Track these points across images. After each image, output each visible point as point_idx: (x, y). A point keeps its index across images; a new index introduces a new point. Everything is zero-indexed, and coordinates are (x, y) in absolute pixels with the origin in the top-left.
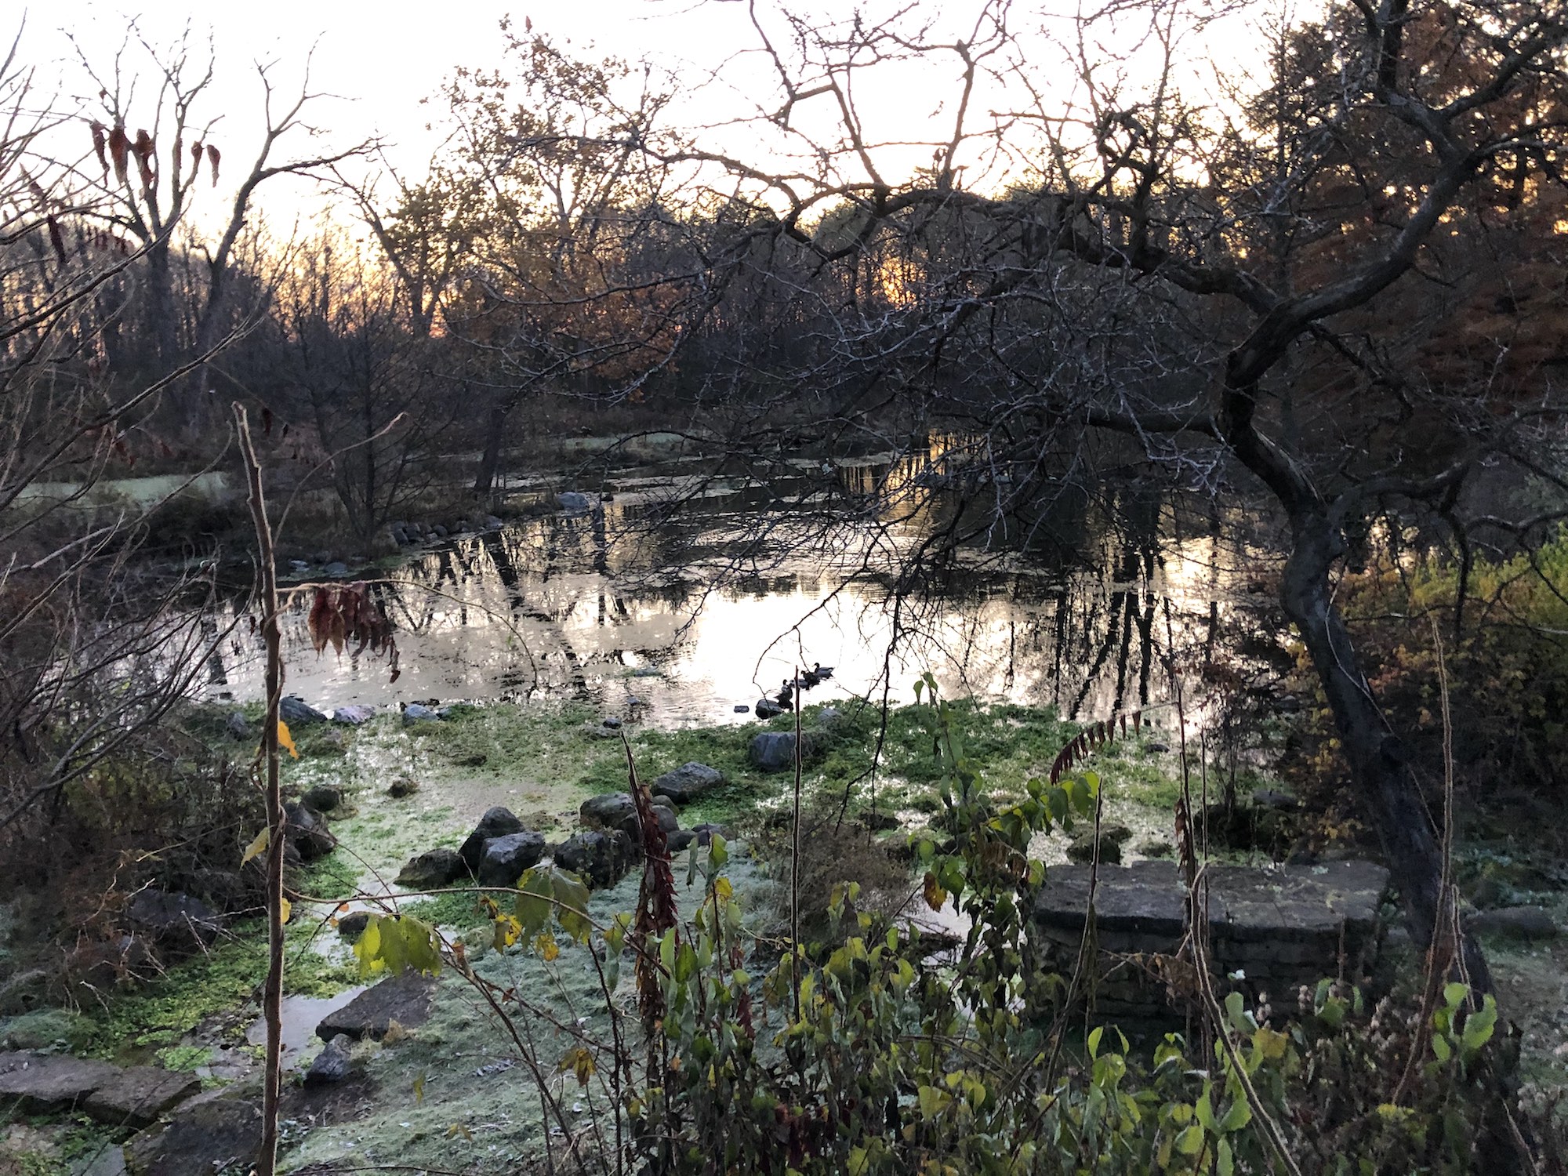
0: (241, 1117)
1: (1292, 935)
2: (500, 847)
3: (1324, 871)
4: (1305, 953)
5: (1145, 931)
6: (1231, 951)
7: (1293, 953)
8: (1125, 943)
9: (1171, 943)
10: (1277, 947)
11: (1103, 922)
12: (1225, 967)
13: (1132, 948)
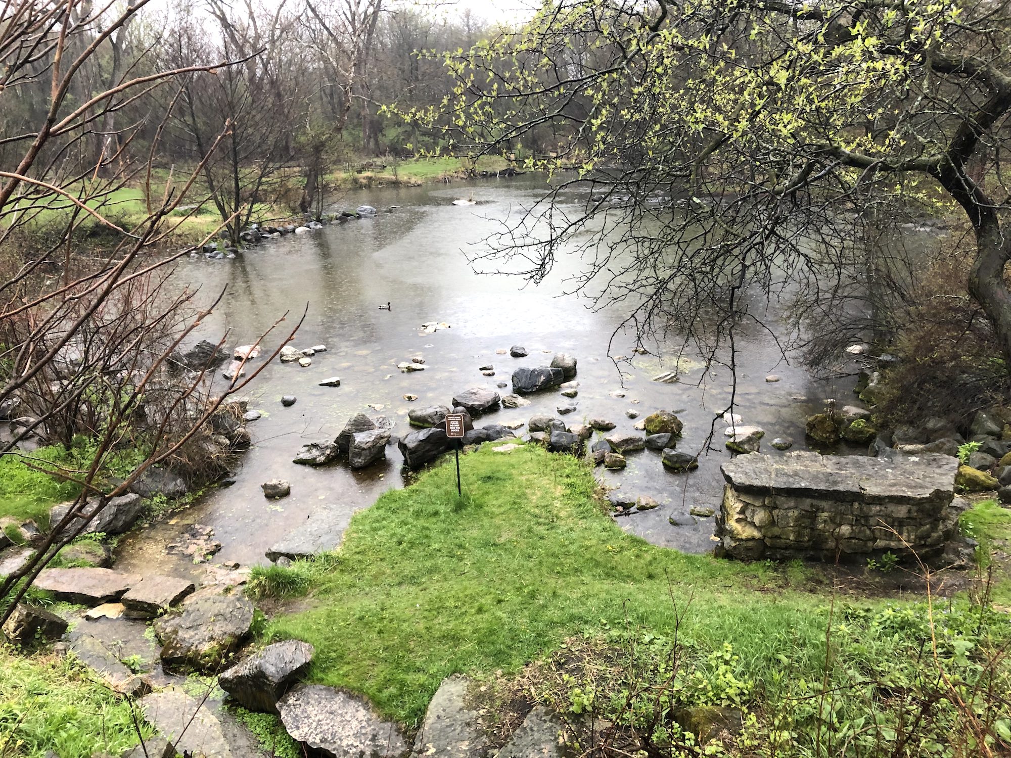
0: (228, 607)
1: (901, 500)
2: (362, 438)
3: (917, 459)
4: (909, 511)
5: (807, 497)
6: (861, 509)
7: (901, 511)
8: (792, 504)
9: (824, 504)
10: (891, 508)
11: (779, 491)
12: (857, 520)
13: (796, 508)
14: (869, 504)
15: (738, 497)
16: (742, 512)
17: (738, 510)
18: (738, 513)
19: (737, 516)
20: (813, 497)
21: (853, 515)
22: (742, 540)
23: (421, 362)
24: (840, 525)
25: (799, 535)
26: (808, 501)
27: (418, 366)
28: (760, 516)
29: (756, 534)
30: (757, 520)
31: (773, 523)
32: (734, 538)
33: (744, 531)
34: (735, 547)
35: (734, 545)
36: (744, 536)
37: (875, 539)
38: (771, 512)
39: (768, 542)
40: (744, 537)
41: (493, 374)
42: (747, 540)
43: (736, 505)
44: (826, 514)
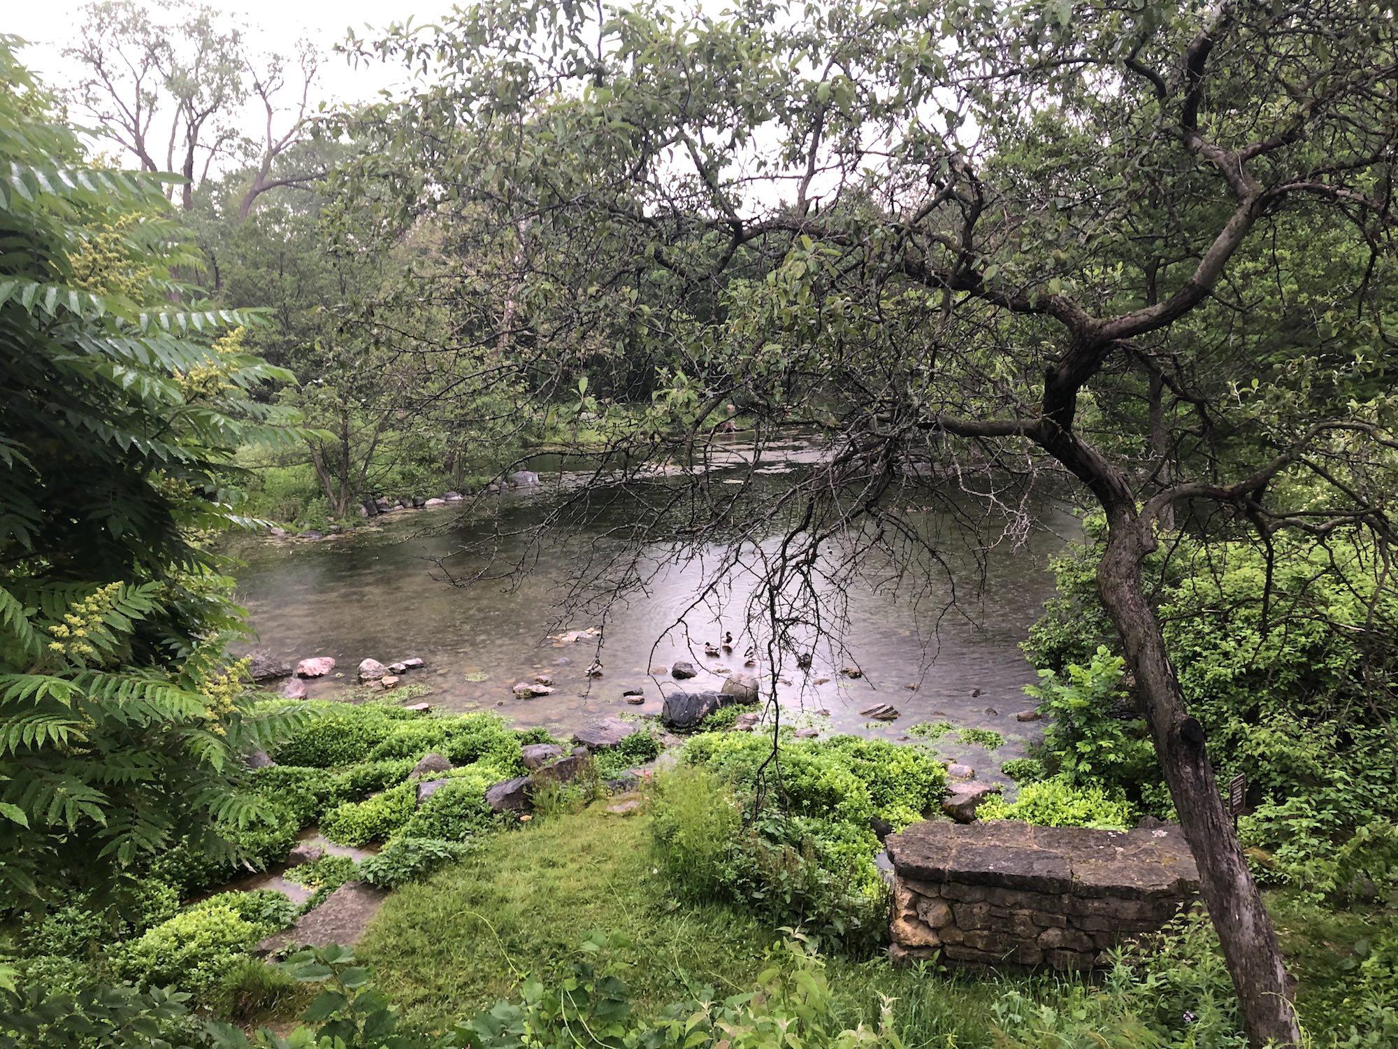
1: (1128, 894)
2: (429, 790)
4: (1140, 910)
5: (996, 885)
6: (1074, 905)
7: (1130, 909)
8: (978, 896)
9: (1020, 897)
10: (1115, 903)
11: (957, 877)
12: (1068, 921)
13: (984, 901)
14: (1083, 898)
15: (905, 883)
16: (912, 905)
17: (906, 903)
18: (906, 907)
19: (904, 913)
20: (1005, 887)
21: (1064, 914)
22: (910, 947)
23: (546, 684)
24: (1045, 929)
25: (992, 942)
26: (999, 891)
27: (542, 689)
28: (937, 912)
29: (932, 939)
30: (930, 919)
31: (953, 922)
32: (899, 944)
33: (914, 935)
34: (903, 959)
35: (902, 954)
36: (915, 941)
37: (1096, 951)
38: (951, 907)
39: (949, 950)
40: (915, 944)
41: (641, 702)
42: (920, 948)
43: (904, 895)
44: (1026, 912)
